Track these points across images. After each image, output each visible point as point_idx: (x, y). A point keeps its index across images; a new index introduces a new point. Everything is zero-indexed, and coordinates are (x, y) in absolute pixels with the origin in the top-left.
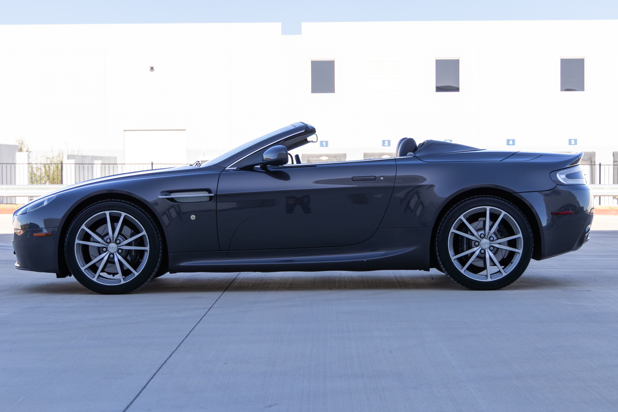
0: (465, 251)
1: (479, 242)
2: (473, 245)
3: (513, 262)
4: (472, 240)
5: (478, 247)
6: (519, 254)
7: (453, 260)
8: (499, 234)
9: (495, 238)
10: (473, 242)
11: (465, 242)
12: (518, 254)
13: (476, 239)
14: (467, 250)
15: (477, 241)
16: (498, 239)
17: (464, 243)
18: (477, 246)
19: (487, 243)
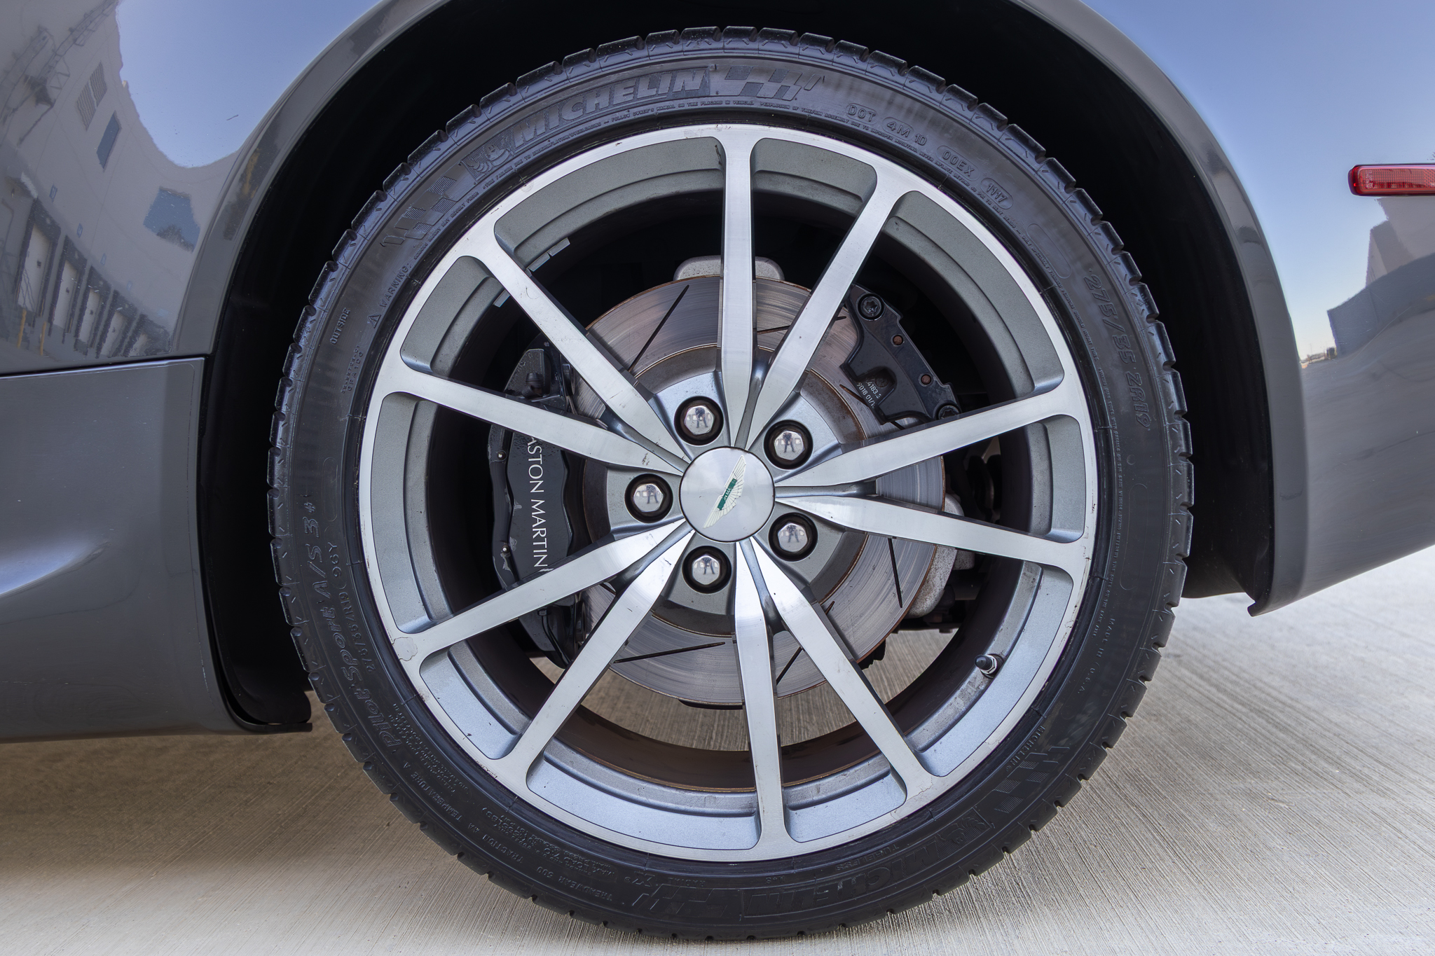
0: (537, 574)
1: (670, 481)
2: (618, 515)
3: (1002, 661)
4: (605, 467)
5: (659, 534)
6: (1067, 586)
7: (412, 668)
8: (862, 399)
9: (824, 436)
10: (615, 486)
11: (537, 481)
12: (1048, 581)
13: (636, 457)
14: (555, 562)
15: (648, 477)
16: (853, 440)
17: (528, 499)
18: (652, 519)
19: (747, 491)
